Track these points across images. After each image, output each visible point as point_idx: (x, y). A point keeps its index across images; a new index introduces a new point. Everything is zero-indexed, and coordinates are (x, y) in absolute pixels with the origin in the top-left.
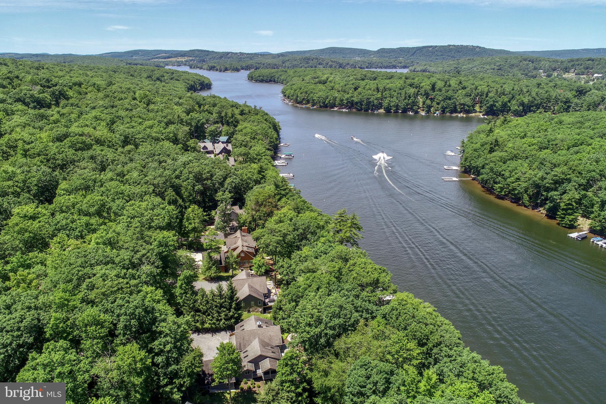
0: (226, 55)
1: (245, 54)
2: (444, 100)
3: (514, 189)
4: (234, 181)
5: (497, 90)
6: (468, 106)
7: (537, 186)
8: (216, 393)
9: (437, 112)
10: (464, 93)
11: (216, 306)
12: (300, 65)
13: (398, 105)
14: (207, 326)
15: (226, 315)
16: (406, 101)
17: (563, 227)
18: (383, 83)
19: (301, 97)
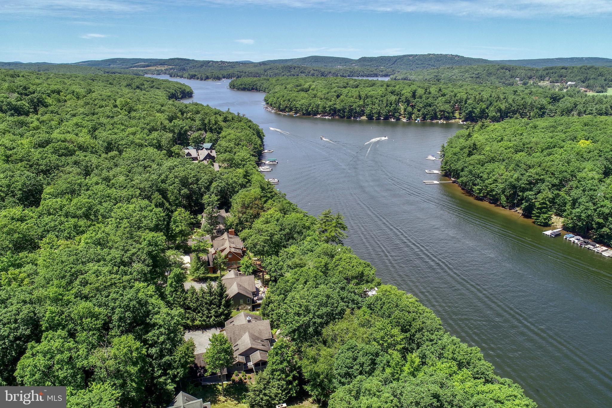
0: (206, 64)
1: (226, 62)
2: (425, 107)
3: (492, 190)
4: (220, 184)
5: (475, 97)
6: (448, 113)
7: (514, 187)
8: (208, 385)
9: (418, 119)
10: (444, 99)
11: (206, 303)
12: (283, 74)
13: (379, 112)
14: (197, 323)
15: (216, 312)
16: (388, 108)
17: (539, 225)
18: (365, 91)
19: (284, 104)
